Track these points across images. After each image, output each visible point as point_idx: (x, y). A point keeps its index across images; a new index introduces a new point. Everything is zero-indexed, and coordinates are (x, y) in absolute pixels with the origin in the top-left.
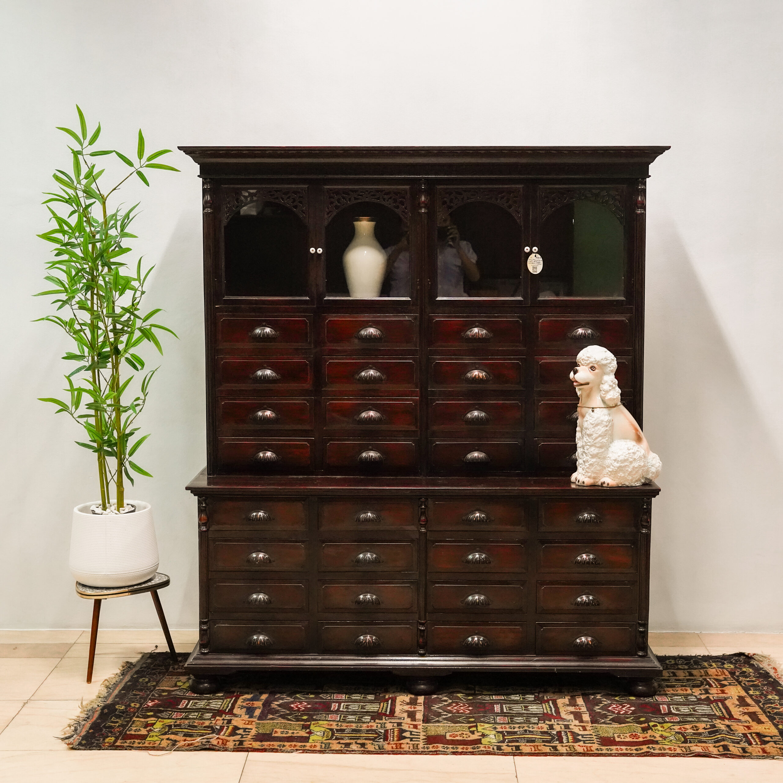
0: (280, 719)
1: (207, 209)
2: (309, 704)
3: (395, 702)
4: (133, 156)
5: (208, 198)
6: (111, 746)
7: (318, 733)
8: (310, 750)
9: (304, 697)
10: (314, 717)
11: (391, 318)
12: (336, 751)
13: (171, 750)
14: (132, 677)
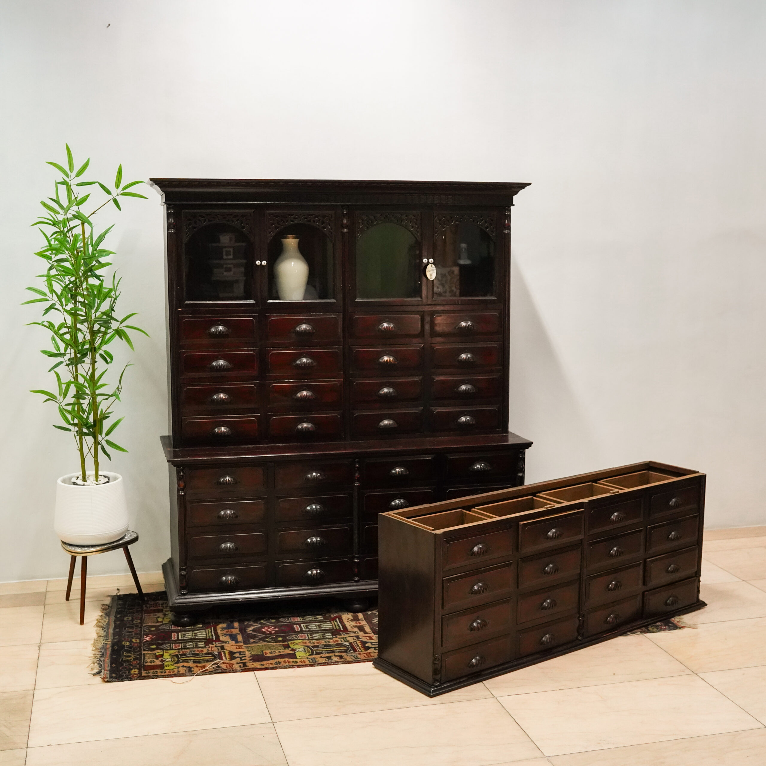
0: (261, 642)
1: (170, 230)
2: (275, 628)
3: (342, 620)
4: (111, 187)
5: (172, 220)
6: (139, 677)
7: (300, 650)
8: (302, 665)
9: (267, 622)
10: (288, 638)
11: (320, 316)
12: (323, 663)
13: (193, 676)
14: (116, 617)
